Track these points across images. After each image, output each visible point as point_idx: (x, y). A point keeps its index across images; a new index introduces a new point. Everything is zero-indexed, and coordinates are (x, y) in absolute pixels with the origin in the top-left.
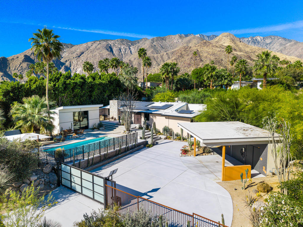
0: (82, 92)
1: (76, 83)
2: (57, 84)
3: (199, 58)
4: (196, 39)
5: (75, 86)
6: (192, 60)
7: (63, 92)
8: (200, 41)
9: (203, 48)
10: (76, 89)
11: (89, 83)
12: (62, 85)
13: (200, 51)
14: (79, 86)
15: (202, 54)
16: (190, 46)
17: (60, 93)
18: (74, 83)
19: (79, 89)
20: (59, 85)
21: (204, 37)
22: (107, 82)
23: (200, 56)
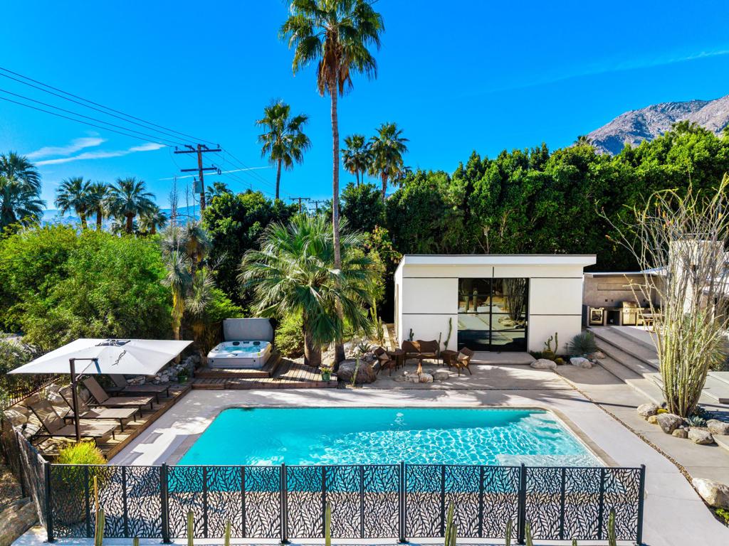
0: (567, 209)
1: (548, 180)
2: (477, 186)
7: (490, 210)
10: (543, 200)
11: (597, 177)
12: (491, 190)
14: (559, 187)
17: (481, 213)
18: (537, 179)
19: (556, 199)
20: (480, 190)
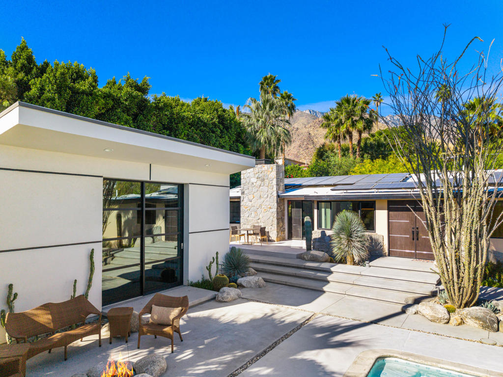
2: (35, 84)
3: (312, 146)
4: (304, 117)
5: (113, 108)
6: (301, 149)
8: (311, 120)
9: (317, 131)
13: (313, 135)
15: (316, 140)
16: (296, 127)
20: (42, 90)
21: (316, 114)
22: (216, 120)
23: (313, 143)
